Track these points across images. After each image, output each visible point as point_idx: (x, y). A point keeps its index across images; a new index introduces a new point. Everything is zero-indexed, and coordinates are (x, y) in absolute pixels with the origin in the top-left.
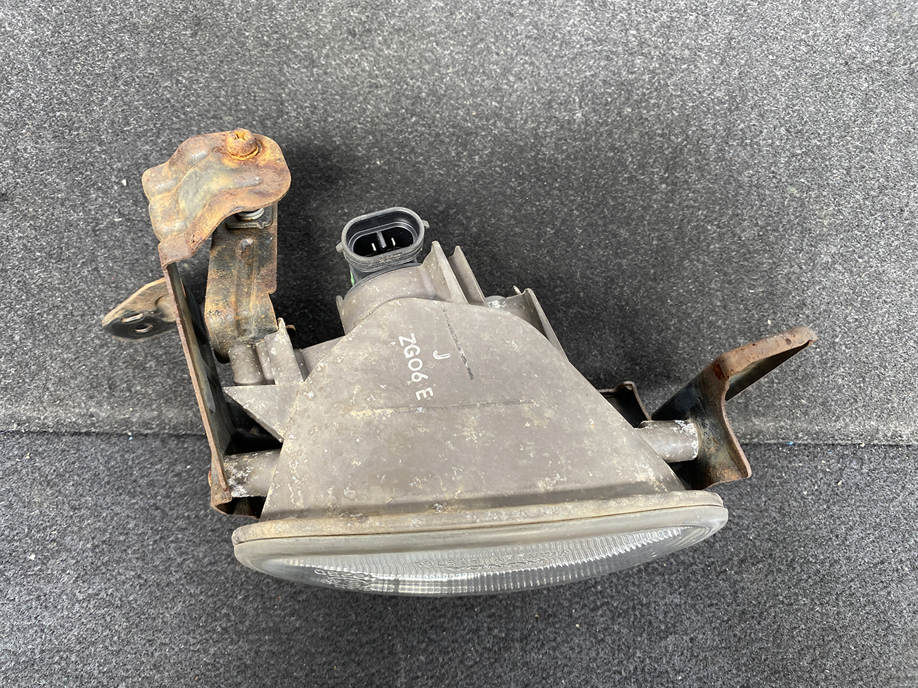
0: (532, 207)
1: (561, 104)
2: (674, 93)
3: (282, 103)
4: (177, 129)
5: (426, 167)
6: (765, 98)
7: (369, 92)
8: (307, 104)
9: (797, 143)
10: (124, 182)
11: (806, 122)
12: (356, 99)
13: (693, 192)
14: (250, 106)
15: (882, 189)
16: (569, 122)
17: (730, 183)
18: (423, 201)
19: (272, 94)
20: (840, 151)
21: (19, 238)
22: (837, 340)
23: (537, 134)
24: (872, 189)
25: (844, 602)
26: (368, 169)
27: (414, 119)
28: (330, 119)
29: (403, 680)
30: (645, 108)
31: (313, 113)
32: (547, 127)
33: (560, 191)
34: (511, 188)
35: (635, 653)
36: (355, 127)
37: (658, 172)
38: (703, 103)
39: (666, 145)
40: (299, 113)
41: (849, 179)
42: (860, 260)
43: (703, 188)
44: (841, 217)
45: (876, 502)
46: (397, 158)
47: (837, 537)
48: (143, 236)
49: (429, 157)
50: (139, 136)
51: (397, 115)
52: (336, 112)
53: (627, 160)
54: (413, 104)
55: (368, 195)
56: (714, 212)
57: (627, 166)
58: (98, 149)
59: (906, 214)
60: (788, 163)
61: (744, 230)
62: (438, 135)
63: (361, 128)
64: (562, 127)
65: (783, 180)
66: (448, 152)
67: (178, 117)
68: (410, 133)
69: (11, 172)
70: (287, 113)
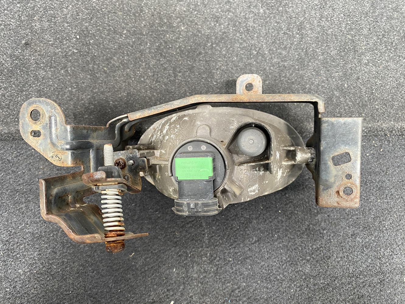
0: (246, 44)
1: (254, 7)
2: (298, 2)
3: (142, 7)
4: (99, 17)
5: (202, 30)
6: (334, 4)
7: (177, 3)
8: (152, 8)
9: (348, 19)
10: (78, 37)
11: (351, 12)
12: (172, 6)
13: (310, 38)
14: (129, 9)
15: (383, 36)
16: (258, 13)
17: (324, 34)
18: (202, 42)
19: (137, 4)
20: (366, 22)
21: (34, 59)
22: (374, 92)
23: (246, 17)
24: (379, 36)
25: (390, 198)
26: (179, 31)
27: (196, 12)
28: (162, 13)
29: (207, 238)
30: (287, 8)
31: (154, 11)
32: (249, 15)
33: (257, 38)
34: (237, 37)
35: (305, 223)
36: (172, 16)
37: (295, 31)
38: (310, 6)
39: (297, 21)
40: (149, 11)
41: (370, 32)
42: (379, 61)
43: (314, 36)
44: (369, 46)
45: (397, 157)
46: (190, 26)
47: (383, 171)
48: (86, 57)
49: (203, 26)
50: (83, 20)
51: (189, 11)
52: (164, 10)
53: (282, 26)
54: (195, 7)
55: (179, 40)
56: (319, 45)
57: (283, 29)
58: (66, 25)
59: (394, 44)
60: (346, 27)
61: (331, 52)
62: (206, 18)
63: (175, 16)
64: (255, 15)
65: (345, 33)
66: (210, 24)
67: (99, 13)
68: (194, 18)
69: (29, 34)
70: (144, 11)
